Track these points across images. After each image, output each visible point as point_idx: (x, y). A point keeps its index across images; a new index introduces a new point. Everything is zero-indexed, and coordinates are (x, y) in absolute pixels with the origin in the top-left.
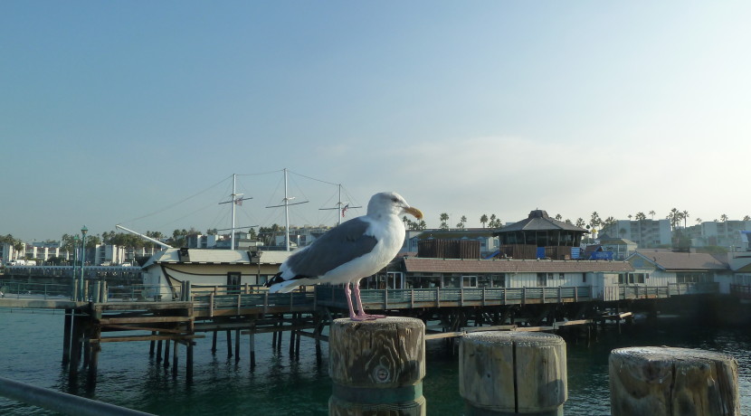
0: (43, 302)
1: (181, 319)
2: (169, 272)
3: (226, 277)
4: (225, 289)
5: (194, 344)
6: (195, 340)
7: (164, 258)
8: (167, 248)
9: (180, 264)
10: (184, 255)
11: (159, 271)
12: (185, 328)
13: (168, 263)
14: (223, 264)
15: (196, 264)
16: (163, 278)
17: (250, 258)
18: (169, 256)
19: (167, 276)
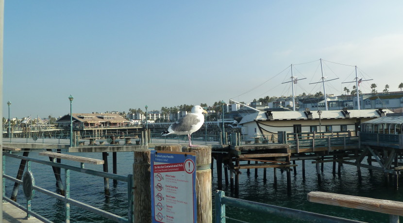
1: (283, 155)
2: (261, 126)
3: (293, 128)
7: (259, 118)
9: (268, 120)
10: (269, 115)
11: (255, 126)
12: (284, 160)
13: (261, 121)
14: (292, 120)
15: (277, 120)
16: (258, 129)
17: (307, 116)
18: (261, 116)
19: (260, 128)
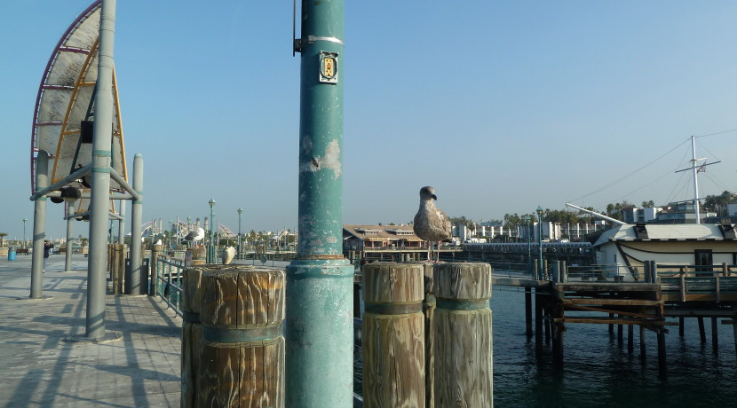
0: (508, 280)
1: (648, 303)
2: (625, 250)
3: (693, 255)
4: (693, 270)
5: (667, 331)
6: (666, 327)
7: (619, 236)
8: (621, 225)
9: (638, 241)
10: (640, 231)
11: (614, 250)
12: (653, 312)
13: (623, 241)
14: (688, 240)
15: (656, 241)
16: (619, 257)
17: (723, 233)
18: (624, 233)
19: (624, 255)
